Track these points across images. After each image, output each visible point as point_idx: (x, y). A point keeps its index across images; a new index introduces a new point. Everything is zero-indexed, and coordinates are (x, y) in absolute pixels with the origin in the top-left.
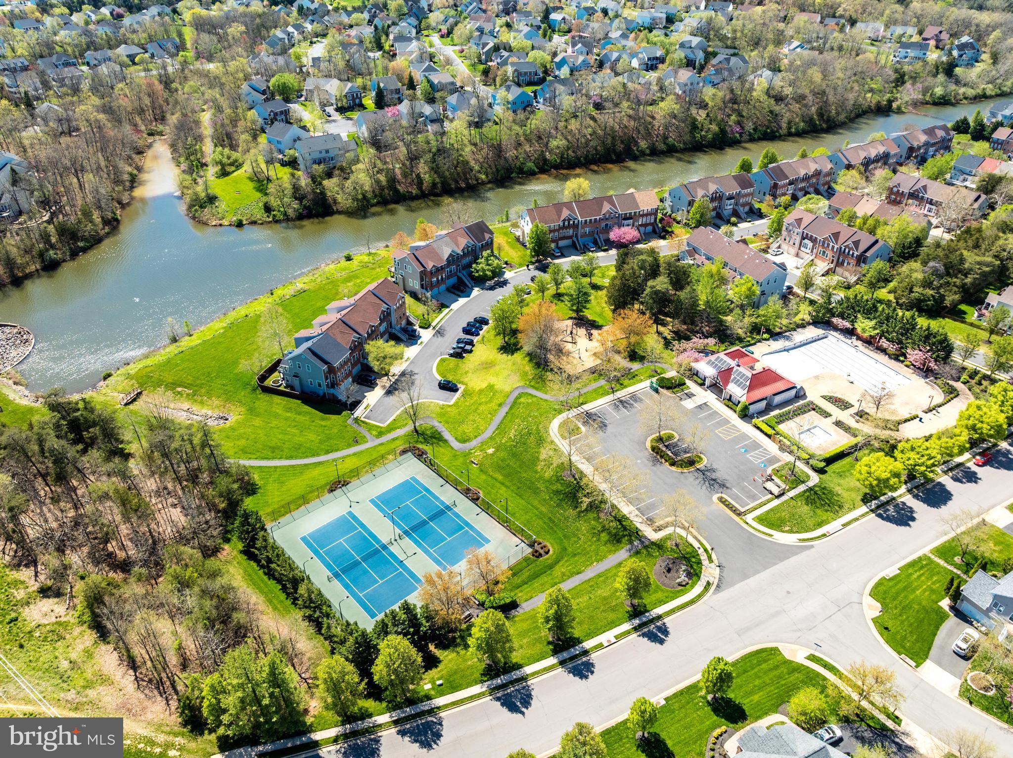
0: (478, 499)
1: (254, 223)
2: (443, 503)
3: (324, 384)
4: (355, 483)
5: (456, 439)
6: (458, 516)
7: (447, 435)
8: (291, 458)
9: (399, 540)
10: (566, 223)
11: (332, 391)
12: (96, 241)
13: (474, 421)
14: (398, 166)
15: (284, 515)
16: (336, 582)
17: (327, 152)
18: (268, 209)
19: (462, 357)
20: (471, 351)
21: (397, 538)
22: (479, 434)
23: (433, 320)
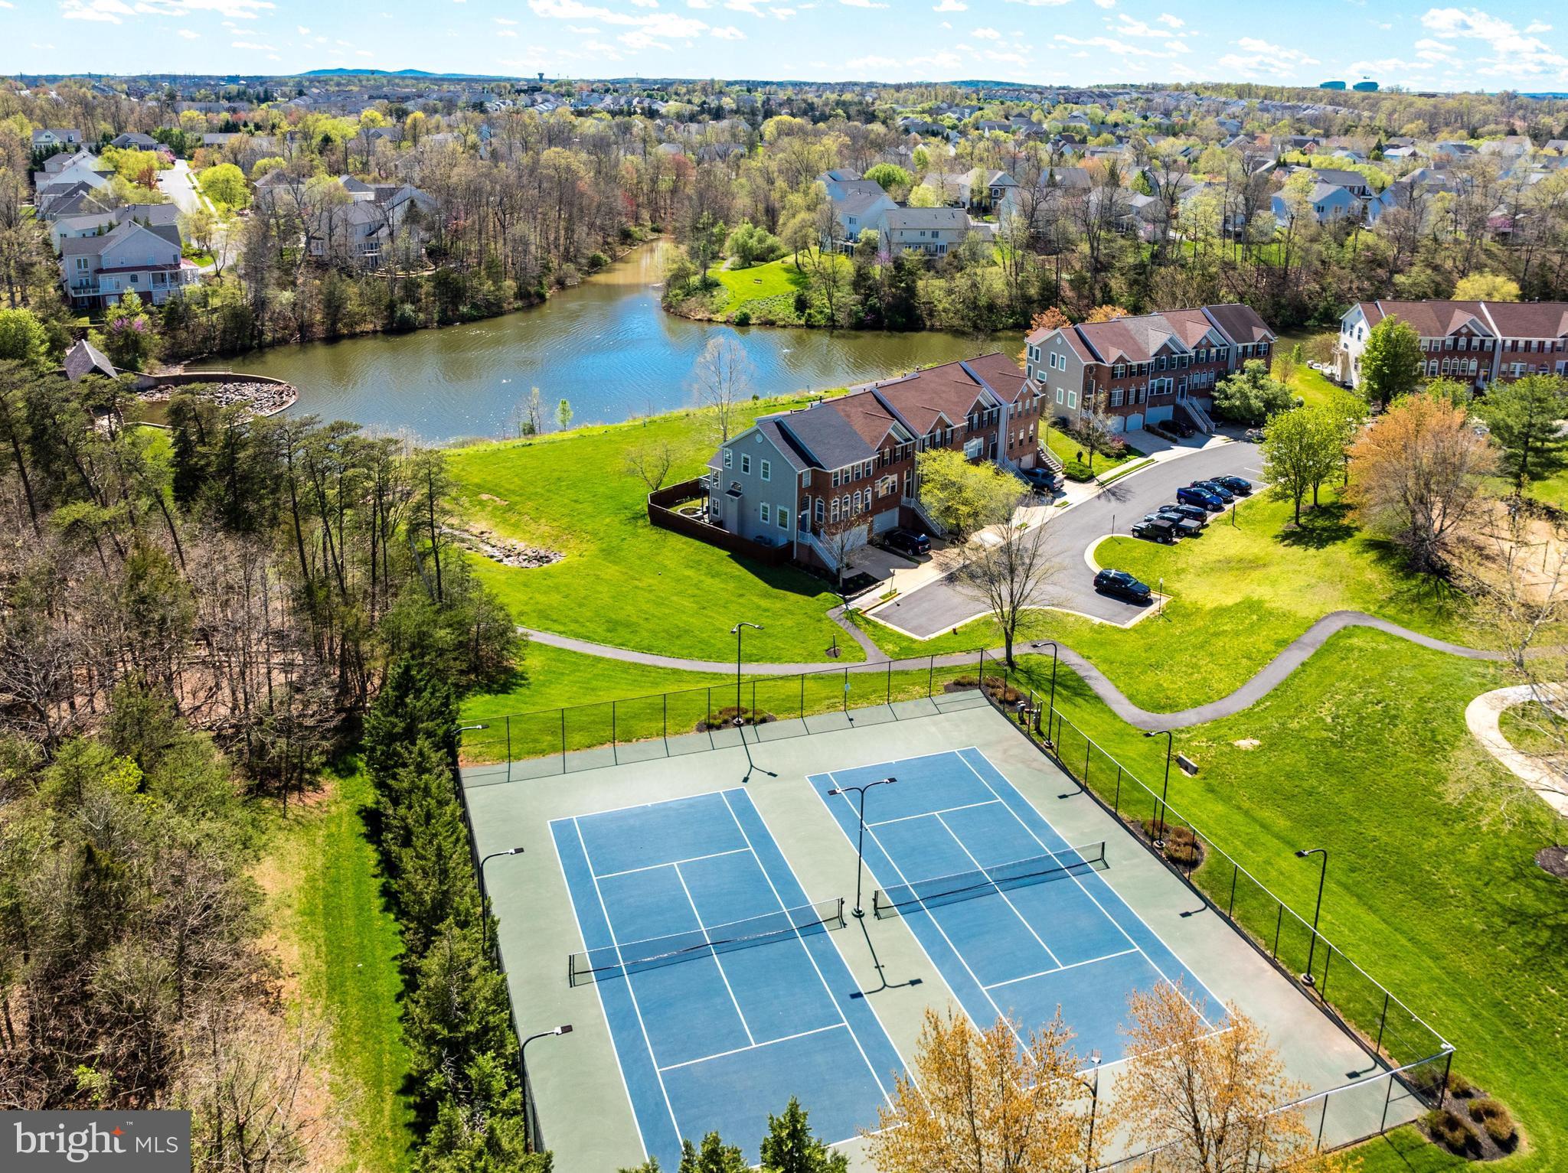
0: (1193, 864)
1: (770, 324)
2: (1056, 842)
3: (793, 517)
4: (785, 724)
5: (1131, 698)
6: (1109, 899)
7: (1102, 686)
8: (648, 650)
9: (869, 918)
10: (1463, 341)
11: (809, 539)
12: (492, 311)
13: (1195, 666)
14: (1065, 276)
15: (543, 752)
16: (592, 991)
17: (935, 234)
18: (801, 305)
19: (1168, 542)
20: (1196, 535)
21: (867, 907)
22: (1209, 700)
23: (1101, 472)
